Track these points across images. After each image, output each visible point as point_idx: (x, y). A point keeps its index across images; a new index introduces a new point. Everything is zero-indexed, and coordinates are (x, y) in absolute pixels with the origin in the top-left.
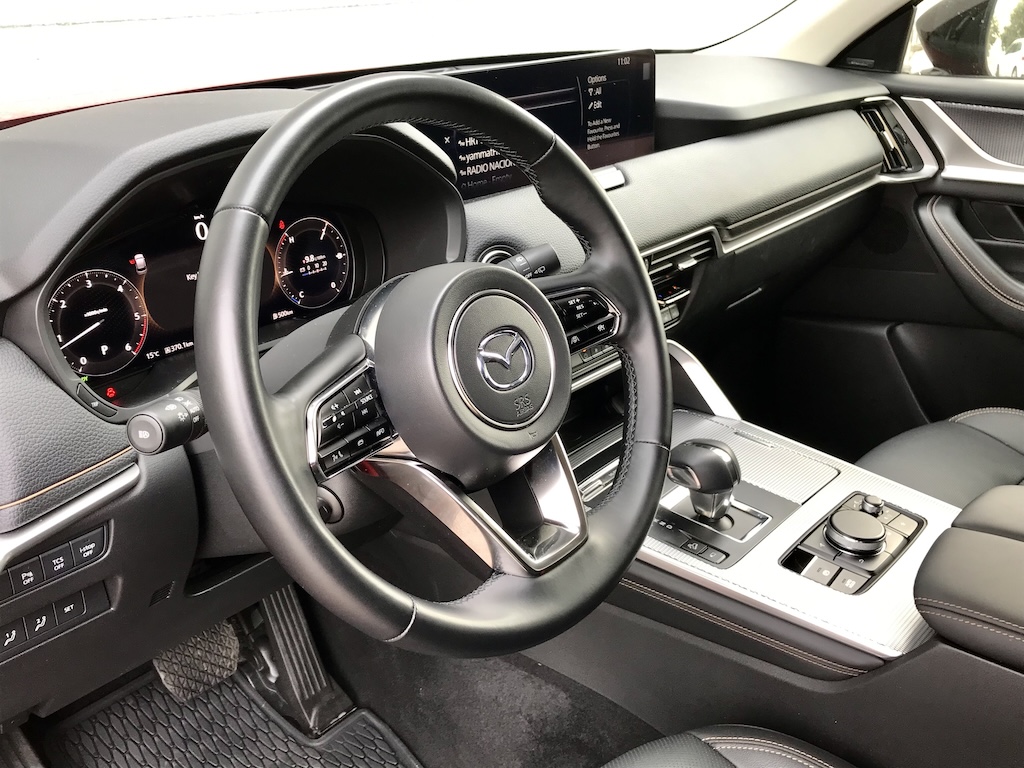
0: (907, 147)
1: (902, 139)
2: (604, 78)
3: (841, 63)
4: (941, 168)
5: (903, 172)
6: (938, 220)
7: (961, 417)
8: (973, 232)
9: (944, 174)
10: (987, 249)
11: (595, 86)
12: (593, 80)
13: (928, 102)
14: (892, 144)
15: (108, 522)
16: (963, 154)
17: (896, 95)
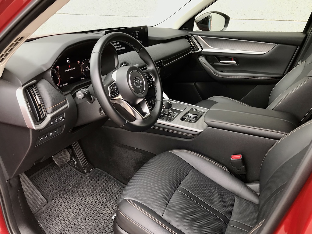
0: (195, 45)
1: (194, 44)
2: (138, 31)
3: (181, 28)
4: (202, 50)
5: (195, 51)
6: (202, 60)
7: (209, 99)
8: (209, 62)
9: (203, 51)
10: (212, 65)
11: (137, 33)
12: (136, 32)
13: (199, 36)
14: (193, 45)
15: (64, 113)
16: (206, 47)
17: (192, 35)
